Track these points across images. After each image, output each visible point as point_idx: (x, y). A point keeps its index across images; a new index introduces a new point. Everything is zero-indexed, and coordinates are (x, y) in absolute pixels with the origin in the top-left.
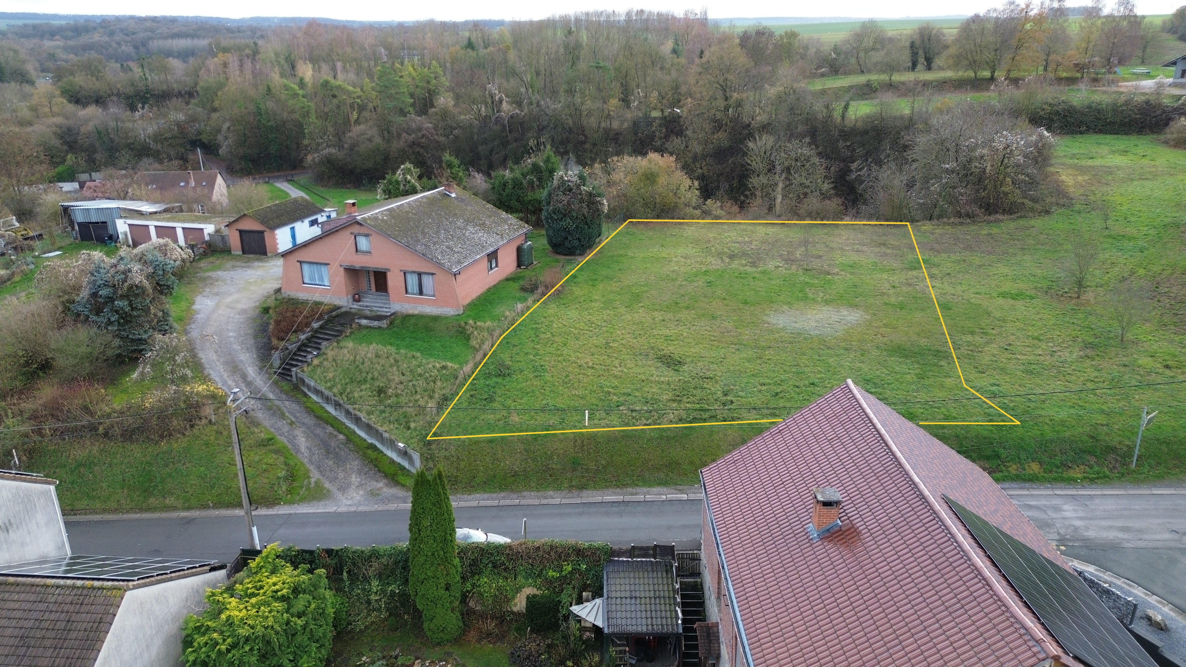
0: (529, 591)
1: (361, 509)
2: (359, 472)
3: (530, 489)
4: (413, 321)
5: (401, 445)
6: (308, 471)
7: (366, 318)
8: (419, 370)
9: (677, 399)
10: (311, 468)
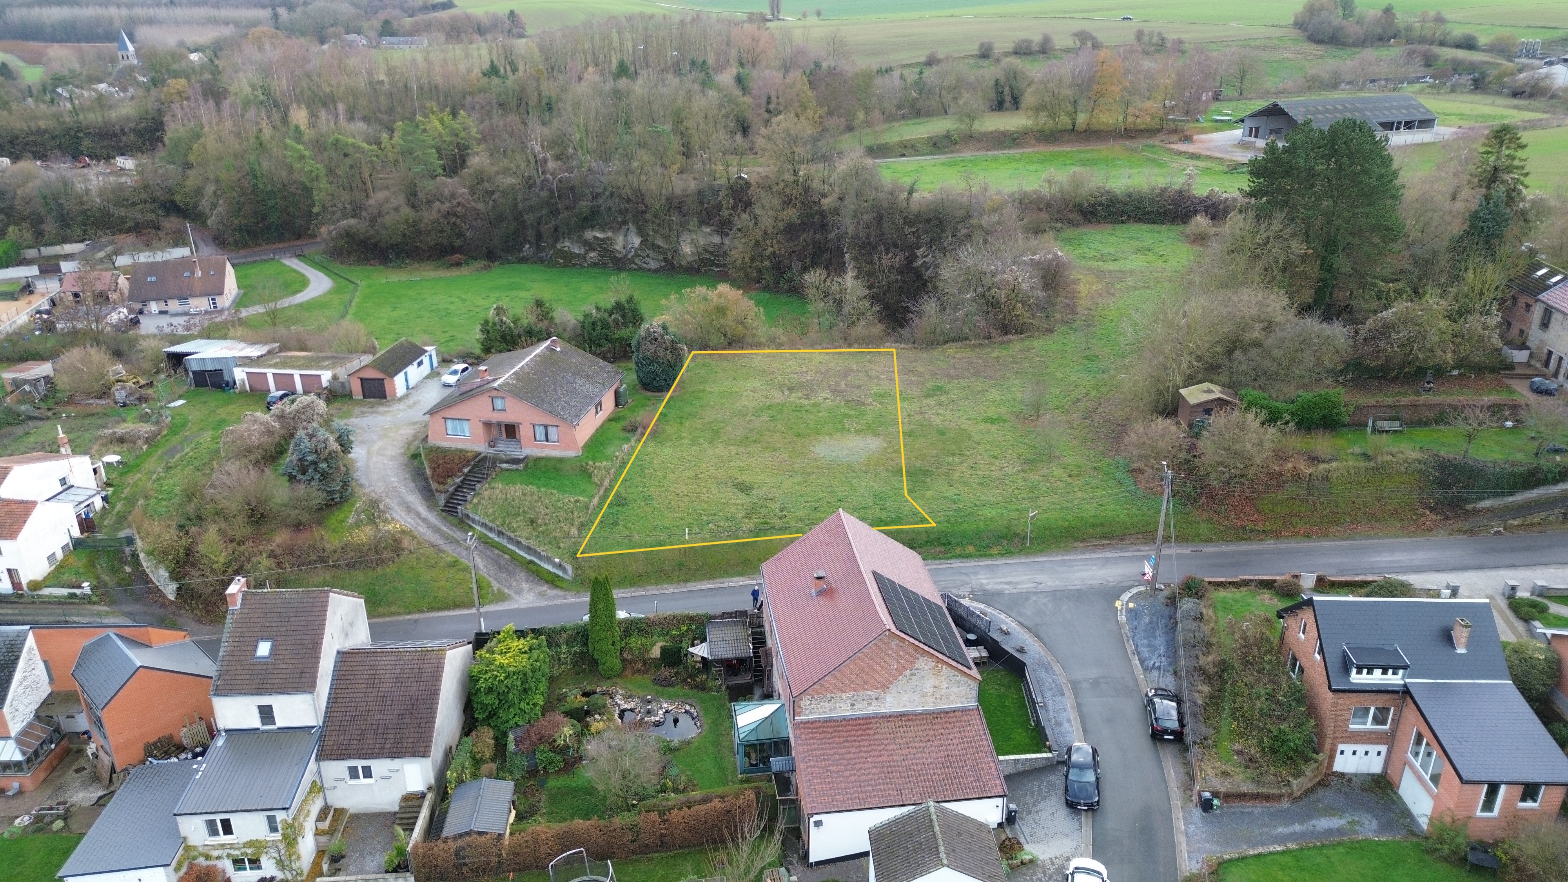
0: (660, 644)
1: (535, 605)
2: (527, 581)
3: (652, 584)
4: (543, 463)
5: (557, 560)
6: (489, 582)
7: (506, 462)
8: (559, 504)
9: (748, 517)
10: (491, 580)
